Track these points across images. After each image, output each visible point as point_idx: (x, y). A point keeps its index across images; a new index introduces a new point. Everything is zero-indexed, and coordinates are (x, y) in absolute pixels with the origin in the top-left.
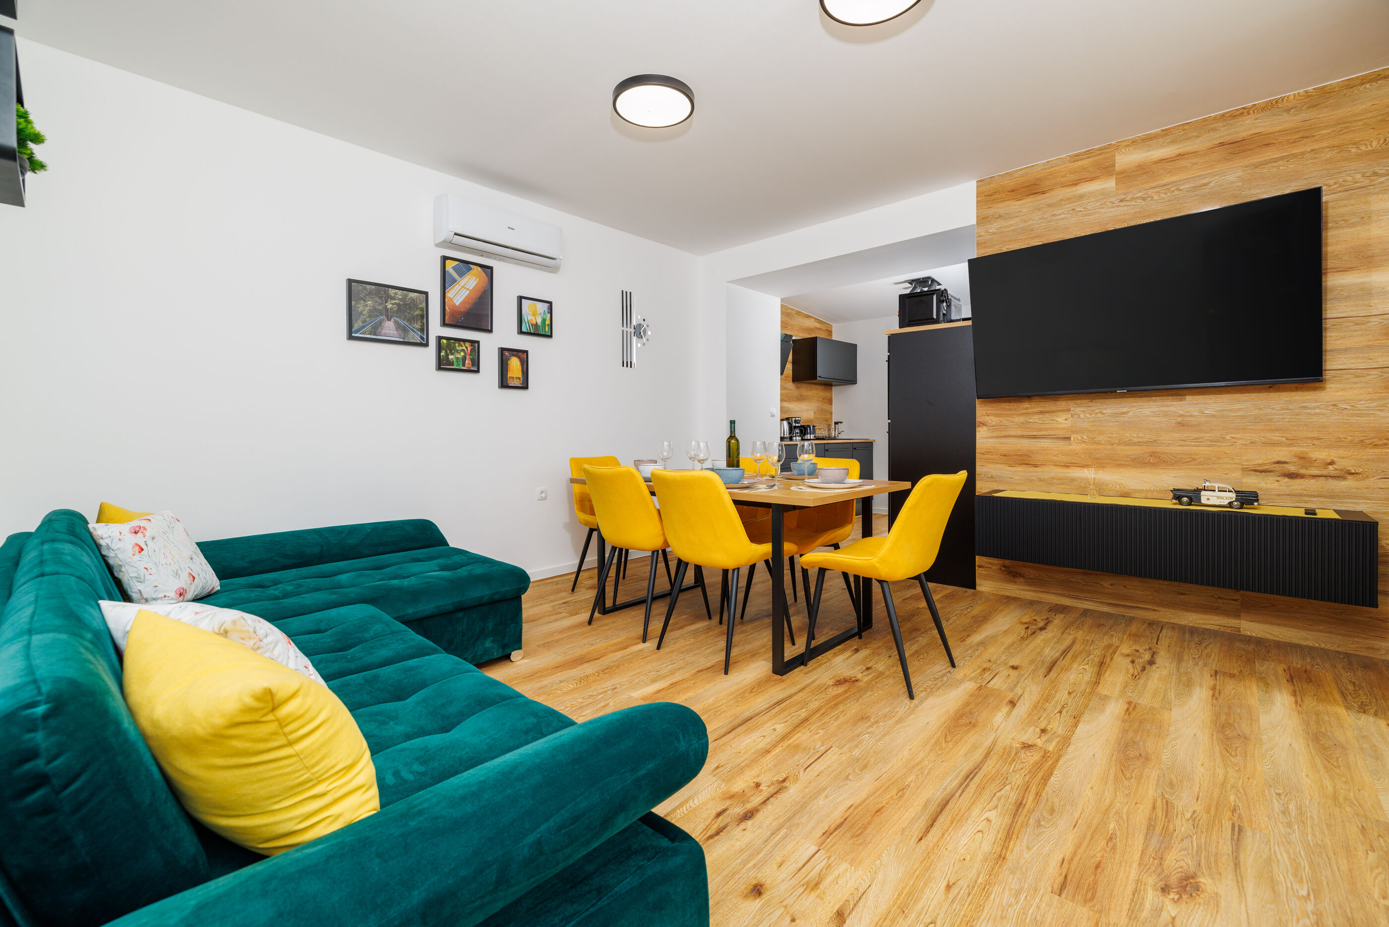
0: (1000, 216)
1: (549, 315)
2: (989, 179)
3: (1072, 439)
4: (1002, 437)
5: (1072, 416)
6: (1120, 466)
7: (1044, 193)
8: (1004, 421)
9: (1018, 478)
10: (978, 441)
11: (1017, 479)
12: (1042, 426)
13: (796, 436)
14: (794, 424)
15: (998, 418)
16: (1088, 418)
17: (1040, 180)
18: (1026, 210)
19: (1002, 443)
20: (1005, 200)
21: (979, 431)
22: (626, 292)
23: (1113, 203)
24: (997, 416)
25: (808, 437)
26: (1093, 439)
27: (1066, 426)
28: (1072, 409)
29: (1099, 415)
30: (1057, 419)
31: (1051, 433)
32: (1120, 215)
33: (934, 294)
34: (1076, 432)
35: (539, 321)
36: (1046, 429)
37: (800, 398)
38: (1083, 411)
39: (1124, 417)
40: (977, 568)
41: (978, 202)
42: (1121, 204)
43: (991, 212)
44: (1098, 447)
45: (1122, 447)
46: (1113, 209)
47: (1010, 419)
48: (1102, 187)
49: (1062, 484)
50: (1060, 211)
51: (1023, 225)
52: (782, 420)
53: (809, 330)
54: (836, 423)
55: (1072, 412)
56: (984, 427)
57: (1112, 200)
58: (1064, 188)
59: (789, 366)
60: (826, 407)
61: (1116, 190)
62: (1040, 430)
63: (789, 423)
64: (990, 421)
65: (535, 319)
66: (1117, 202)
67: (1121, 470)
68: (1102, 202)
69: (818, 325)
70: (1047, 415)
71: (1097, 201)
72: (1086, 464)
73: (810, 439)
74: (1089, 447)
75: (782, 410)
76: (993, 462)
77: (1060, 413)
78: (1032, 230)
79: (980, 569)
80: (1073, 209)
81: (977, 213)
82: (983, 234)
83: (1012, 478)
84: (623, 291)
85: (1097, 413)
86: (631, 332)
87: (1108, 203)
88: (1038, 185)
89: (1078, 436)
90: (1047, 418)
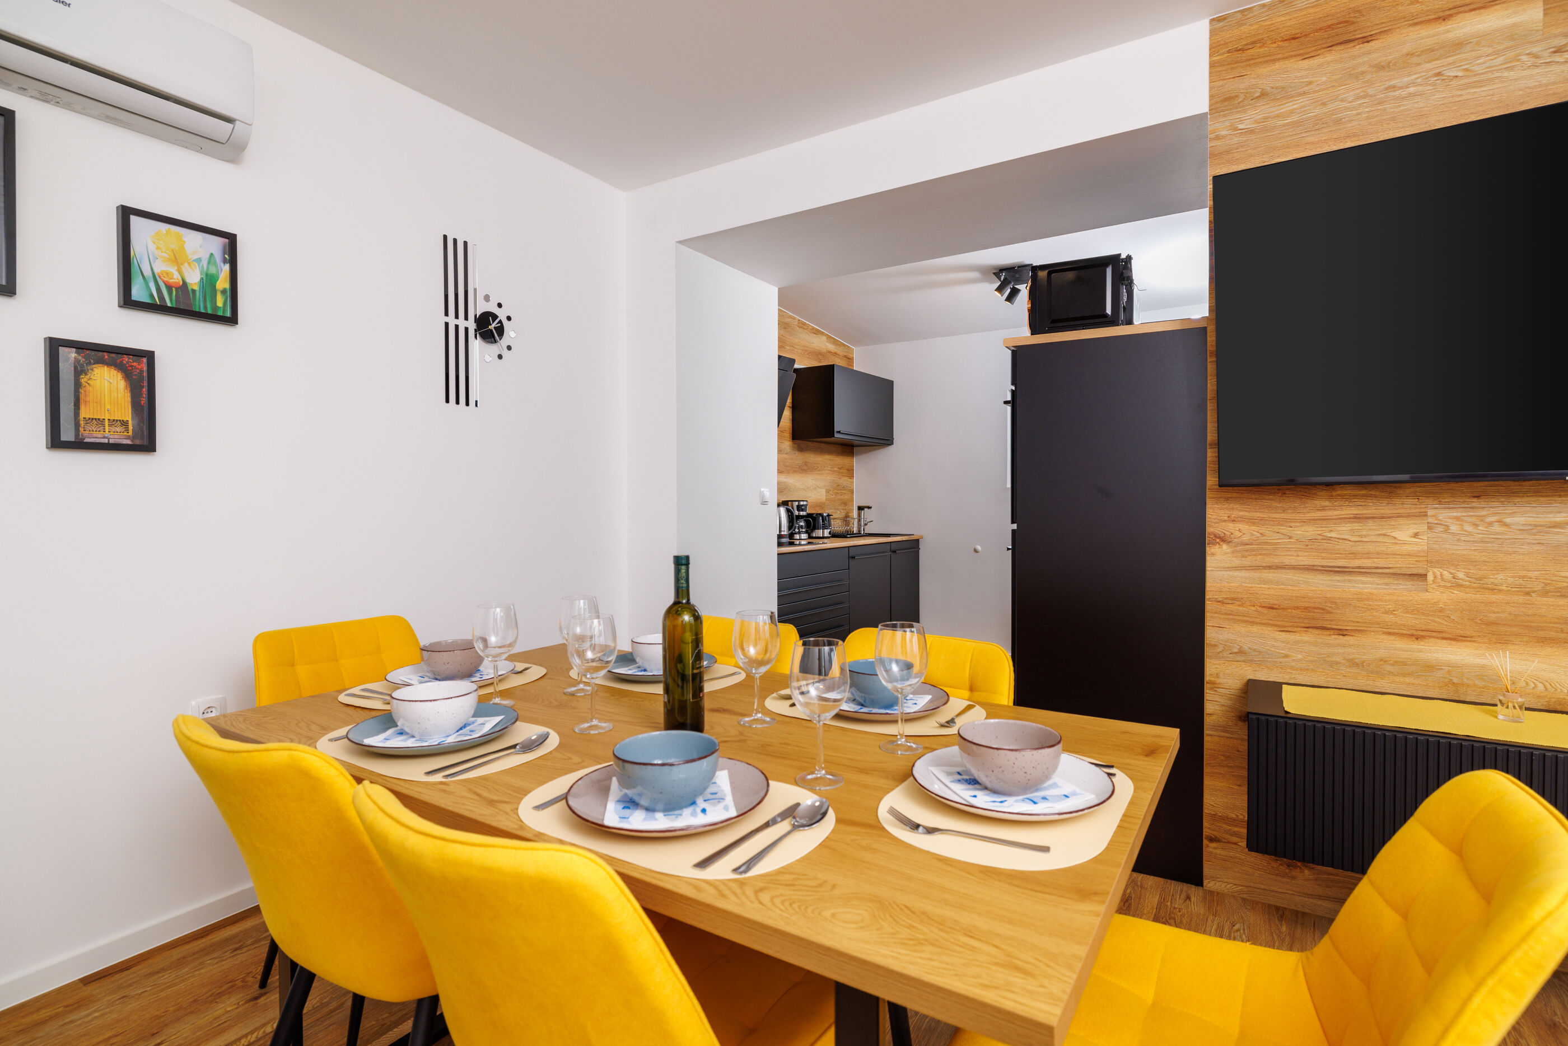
0: (1264, 94)
1: (227, 268)
2: (1239, 16)
3: (1430, 577)
4: (1265, 568)
5: (1429, 528)
6: (1544, 641)
7: (1366, 40)
8: (1271, 534)
9: (1300, 656)
10: (1209, 574)
11: (1300, 660)
12: (1359, 548)
13: (799, 533)
14: (796, 513)
15: (1253, 528)
16: (1470, 534)
17: (1359, 11)
18: (1324, 79)
19: (1265, 582)
20: (1278, 60)
21: (1213, 554)
22: (455, 241)
23: (1537, 57)
24: (1254, 524)
25: (819, 533)
26: (1480, 579)
27: (1416, 548)
28: (1430, 512)
29: (1497, 528)
30: (1393, 534)
31: (1381, 562)
32: (1553, 83)
33: (1107, 265)
34: (1440, 563)
35: (194, 279)
36: (1368, 555)
37: (805, 468)
38: (1457, 518)
39: (1558, 533)
40: (1205, 842)
41: (1212, 65)
42: (1558, 58)
43: (1242, 85)
44: (1493, 597)
45: (1551, 600)
46: (1536, 71)
47: (1284, 530)
48: (1509, 21)
49: (1404, 675)
50: (1406, 80)
51: (1318, 111)
52: (779, 505)
53: (818, 354)
54: (861, 508)
55: (1430, 520)
56: (1225, 546)
57: (1535, 50)
58: (1418, 27)
59: (787, 413)
60: (844, 481)
61: (1545, 26)
62: (1354, 555)
63: (788, 511)
64: (1238, 534)
65: (180, 271)
66: (1546, 54)
67: (1548, 650)
68: (1510, 55)
69: (831, 347)
70: (1371, 524)
71: (1497, 53)
72: (1462, 633)
73: (823, 538)
74: (1470, 596)
75: (781, 489)
76: (1246, 621)
77: (1401, 521)
78: (1339, 122)
79: (1214, 845)
80: (1439, 74)
81: (1211, 89)
82: (1223, 133)
83: (1286, 656)
84: (445, 237)
85: (1490, 524)
86: (467, 329)
87: (1524, 58)
88: (1353, 23)
89: (1445, 573)
90: (1370, 530)
